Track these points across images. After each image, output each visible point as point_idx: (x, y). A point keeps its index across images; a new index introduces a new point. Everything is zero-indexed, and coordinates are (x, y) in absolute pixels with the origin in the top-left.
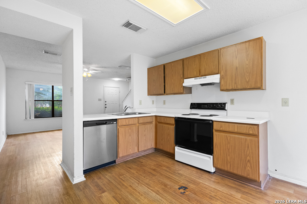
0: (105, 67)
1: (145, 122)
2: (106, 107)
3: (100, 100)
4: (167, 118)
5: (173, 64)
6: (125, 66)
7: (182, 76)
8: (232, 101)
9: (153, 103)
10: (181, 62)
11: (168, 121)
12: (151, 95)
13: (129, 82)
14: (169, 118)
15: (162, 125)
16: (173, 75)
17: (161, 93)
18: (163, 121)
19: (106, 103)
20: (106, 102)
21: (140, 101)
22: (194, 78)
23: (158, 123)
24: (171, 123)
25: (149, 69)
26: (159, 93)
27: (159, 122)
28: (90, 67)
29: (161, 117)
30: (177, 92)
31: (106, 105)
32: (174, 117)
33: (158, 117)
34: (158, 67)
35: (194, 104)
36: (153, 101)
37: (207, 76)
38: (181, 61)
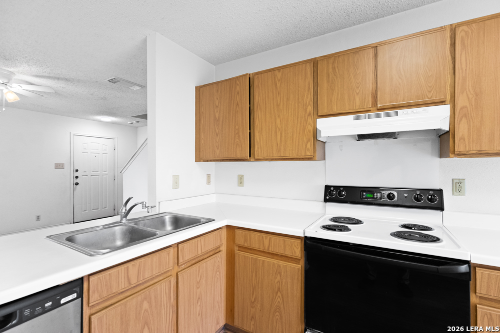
0: (66, 80)
1: (200, 252)
2: (77, 184)
3: (59, 166)
4: (273, 237)
5: (279, 75)
6: (128, 82)
7: (310, 109)
8: (458, 186)
9: (209, 182)
10: (309, 69)
11: (278, 246)
12: (207, 161)
13: (137, 128)
14: (278, 238)
15: (255, 256)
16: (278, 106)
17: (239, 156)
18: (256, 246)
19: (76, 174)
20: (77, 171)
21: (174, 176)
22: (351, 117)
23: (236, 248)
24: (288, 253)
25: (200, 90)
26: (233, 156)
27: (242, 248)
28: (12, 73)
29: (248, 232)
30: (295, 155)
31: (77, 177)
32: (302, 235)
33: (237, 231)
34: (231, 82)
35: (337, 188)
36: (209, 176)
37: (400, 111)
38: (308, 65)
